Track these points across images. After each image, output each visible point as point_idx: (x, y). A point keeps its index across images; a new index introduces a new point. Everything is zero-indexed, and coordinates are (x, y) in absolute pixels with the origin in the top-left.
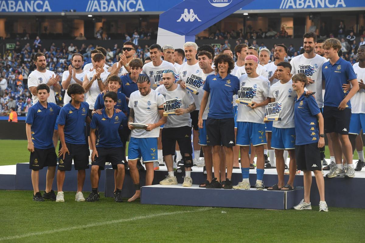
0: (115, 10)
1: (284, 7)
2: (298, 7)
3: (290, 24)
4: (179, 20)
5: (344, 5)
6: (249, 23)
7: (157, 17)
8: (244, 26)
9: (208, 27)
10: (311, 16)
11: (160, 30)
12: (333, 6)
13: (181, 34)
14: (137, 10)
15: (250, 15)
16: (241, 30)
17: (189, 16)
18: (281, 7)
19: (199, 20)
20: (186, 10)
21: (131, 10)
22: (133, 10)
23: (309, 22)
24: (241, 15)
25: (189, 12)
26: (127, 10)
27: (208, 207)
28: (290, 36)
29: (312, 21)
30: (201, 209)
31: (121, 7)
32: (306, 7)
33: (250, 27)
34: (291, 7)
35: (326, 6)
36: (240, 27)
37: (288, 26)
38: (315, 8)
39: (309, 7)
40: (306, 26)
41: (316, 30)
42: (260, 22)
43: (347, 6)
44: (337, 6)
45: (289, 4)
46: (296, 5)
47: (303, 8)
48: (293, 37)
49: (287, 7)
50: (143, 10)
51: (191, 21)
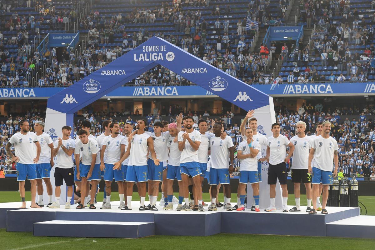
0: (14, 96)
1: (136, 95)
2: (146, 94)
3: (141, 107)
4: (62, 103)
5: (177, 94)
6: (111, 105)
7: (46, 101)
8: (108, 108)
9: (82, 108)
10: (155, 101)
11: (48, 109)
12: (170, 94)
13: (64, 112)
14: (30, 96)
15: (112, 99)
16: (106, 110)
17: (69, 99)
18: (133, 95)
19: (76, 103)
20: (67, 95)
21: (25, 96)
22: (28, 96)
23: (153, 105)
24: (106, 100)
25: (69, 97)
26: (23, 96)
27: (83, 237)
28: (141, 115)
29: (156, 105)
30: (78, 240)
31: (18, 94)
32: (151, 95)
33: (112, 108)
34: (140, 95)
35: (165, 94)
36: (105, 108)
37: (139, 107)
38: (157, 95)
39: (153, 95)
40: (151, 108)
41: (158, 110)
42: (119, 105)
43: (179, 95)
44: (172, 94)
45: (139, 93)
46: (144, 93)
47: (149, 95)
48: (142, 116)
49: (138, 95)
50: (34, 96)
51: (70, 103)
